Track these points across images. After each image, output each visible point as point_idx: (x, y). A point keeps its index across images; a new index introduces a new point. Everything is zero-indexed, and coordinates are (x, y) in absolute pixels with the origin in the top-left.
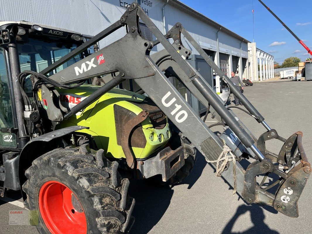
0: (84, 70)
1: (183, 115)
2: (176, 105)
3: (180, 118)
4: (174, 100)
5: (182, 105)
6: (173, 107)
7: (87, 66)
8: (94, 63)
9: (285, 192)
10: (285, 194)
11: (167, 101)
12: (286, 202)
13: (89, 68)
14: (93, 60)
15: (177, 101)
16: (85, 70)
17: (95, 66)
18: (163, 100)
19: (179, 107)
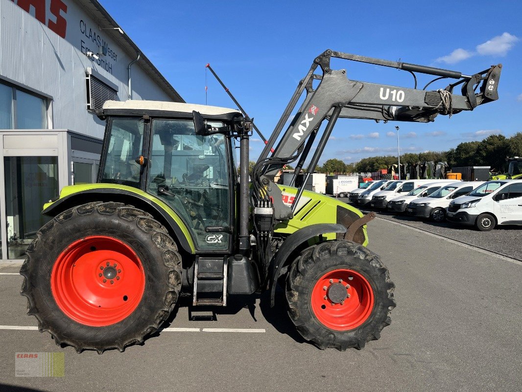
0: (303, 131)
1: (401, 95)
2: (392, 92)
3: (400, 98)
4: (388, 90)
5: (395, 89)
6: (391, 95)
7: (304, 125)
8: (309, 117)
9: (490, 83)
10: (491, 85)
11: (384, 95)
12: (491, 90)
13: (308, 125)
14: (307, 116)
15: (392, 90)
16: (305, 129)
17: (311, 119)
18: (381, 97)
19: (394, 92)
